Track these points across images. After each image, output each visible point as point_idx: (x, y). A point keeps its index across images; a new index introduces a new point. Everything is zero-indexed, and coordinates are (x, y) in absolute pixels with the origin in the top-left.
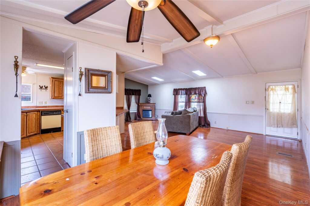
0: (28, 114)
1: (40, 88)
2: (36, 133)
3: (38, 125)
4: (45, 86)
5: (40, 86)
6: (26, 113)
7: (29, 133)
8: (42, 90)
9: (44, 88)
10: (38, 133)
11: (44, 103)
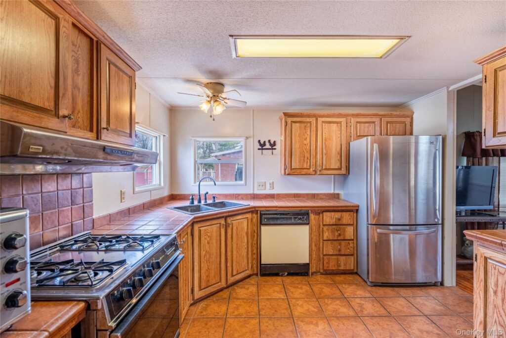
0: (229, 220)
1: (260, 147)
2: (248, 272)
3: (255, 251)
4: (269, 141)
5: (259, 141)
6: (226, 218)
7: (233, 276)
8: (264, 151)
9: (268, 146)
10: (255, 272)
11: (268, 186)
